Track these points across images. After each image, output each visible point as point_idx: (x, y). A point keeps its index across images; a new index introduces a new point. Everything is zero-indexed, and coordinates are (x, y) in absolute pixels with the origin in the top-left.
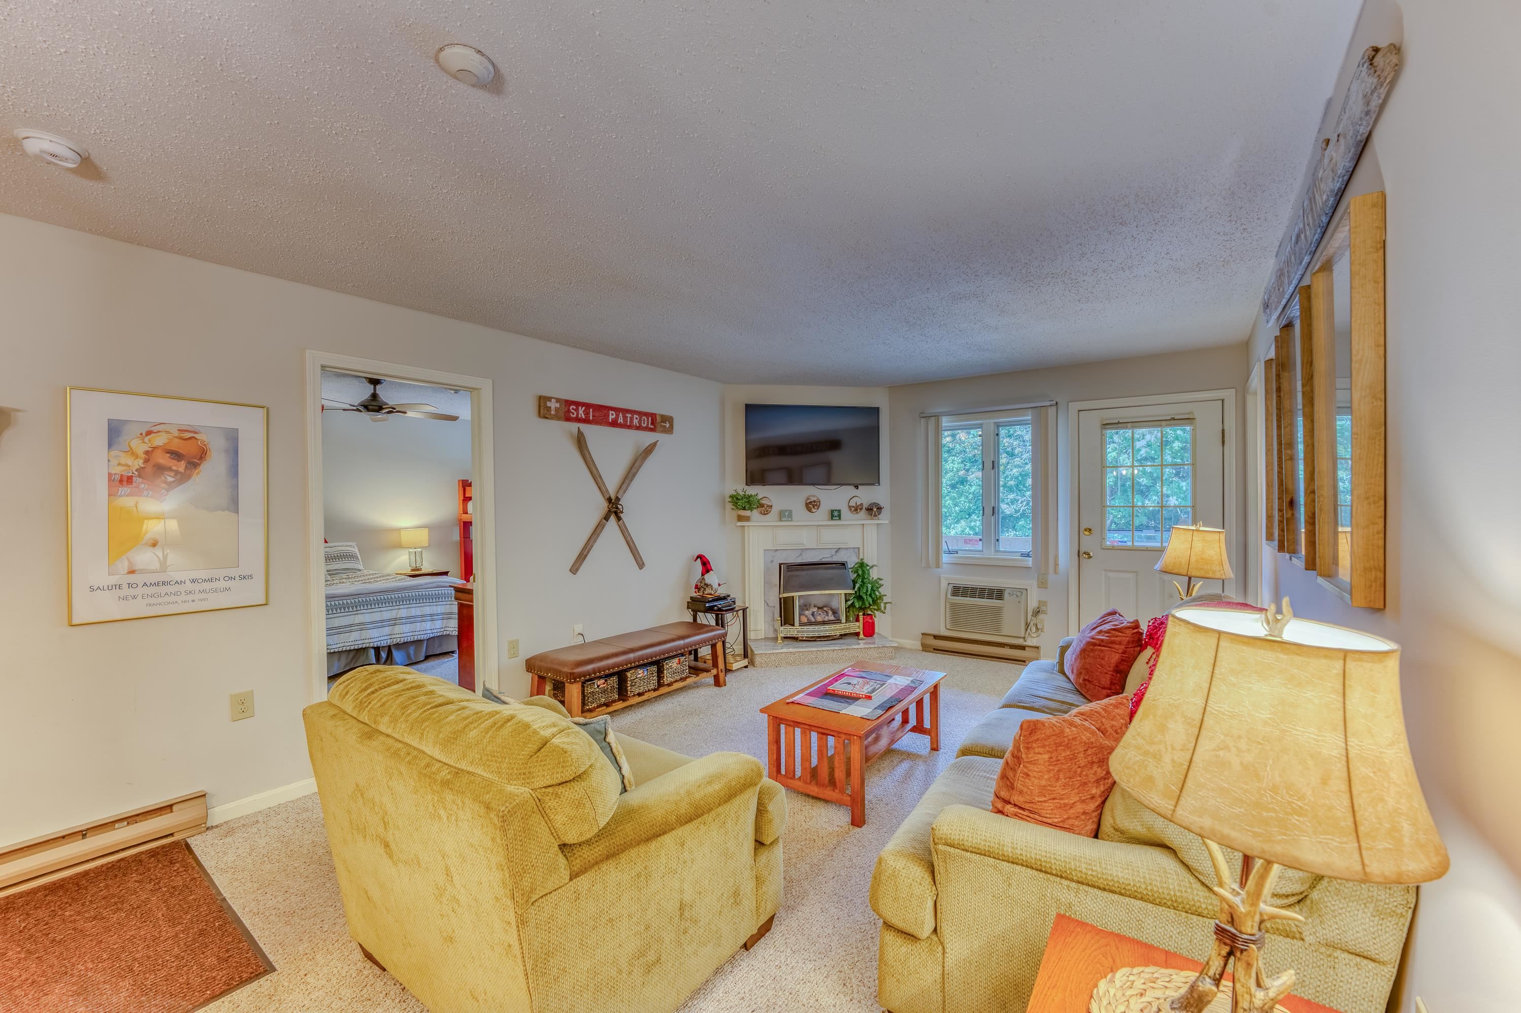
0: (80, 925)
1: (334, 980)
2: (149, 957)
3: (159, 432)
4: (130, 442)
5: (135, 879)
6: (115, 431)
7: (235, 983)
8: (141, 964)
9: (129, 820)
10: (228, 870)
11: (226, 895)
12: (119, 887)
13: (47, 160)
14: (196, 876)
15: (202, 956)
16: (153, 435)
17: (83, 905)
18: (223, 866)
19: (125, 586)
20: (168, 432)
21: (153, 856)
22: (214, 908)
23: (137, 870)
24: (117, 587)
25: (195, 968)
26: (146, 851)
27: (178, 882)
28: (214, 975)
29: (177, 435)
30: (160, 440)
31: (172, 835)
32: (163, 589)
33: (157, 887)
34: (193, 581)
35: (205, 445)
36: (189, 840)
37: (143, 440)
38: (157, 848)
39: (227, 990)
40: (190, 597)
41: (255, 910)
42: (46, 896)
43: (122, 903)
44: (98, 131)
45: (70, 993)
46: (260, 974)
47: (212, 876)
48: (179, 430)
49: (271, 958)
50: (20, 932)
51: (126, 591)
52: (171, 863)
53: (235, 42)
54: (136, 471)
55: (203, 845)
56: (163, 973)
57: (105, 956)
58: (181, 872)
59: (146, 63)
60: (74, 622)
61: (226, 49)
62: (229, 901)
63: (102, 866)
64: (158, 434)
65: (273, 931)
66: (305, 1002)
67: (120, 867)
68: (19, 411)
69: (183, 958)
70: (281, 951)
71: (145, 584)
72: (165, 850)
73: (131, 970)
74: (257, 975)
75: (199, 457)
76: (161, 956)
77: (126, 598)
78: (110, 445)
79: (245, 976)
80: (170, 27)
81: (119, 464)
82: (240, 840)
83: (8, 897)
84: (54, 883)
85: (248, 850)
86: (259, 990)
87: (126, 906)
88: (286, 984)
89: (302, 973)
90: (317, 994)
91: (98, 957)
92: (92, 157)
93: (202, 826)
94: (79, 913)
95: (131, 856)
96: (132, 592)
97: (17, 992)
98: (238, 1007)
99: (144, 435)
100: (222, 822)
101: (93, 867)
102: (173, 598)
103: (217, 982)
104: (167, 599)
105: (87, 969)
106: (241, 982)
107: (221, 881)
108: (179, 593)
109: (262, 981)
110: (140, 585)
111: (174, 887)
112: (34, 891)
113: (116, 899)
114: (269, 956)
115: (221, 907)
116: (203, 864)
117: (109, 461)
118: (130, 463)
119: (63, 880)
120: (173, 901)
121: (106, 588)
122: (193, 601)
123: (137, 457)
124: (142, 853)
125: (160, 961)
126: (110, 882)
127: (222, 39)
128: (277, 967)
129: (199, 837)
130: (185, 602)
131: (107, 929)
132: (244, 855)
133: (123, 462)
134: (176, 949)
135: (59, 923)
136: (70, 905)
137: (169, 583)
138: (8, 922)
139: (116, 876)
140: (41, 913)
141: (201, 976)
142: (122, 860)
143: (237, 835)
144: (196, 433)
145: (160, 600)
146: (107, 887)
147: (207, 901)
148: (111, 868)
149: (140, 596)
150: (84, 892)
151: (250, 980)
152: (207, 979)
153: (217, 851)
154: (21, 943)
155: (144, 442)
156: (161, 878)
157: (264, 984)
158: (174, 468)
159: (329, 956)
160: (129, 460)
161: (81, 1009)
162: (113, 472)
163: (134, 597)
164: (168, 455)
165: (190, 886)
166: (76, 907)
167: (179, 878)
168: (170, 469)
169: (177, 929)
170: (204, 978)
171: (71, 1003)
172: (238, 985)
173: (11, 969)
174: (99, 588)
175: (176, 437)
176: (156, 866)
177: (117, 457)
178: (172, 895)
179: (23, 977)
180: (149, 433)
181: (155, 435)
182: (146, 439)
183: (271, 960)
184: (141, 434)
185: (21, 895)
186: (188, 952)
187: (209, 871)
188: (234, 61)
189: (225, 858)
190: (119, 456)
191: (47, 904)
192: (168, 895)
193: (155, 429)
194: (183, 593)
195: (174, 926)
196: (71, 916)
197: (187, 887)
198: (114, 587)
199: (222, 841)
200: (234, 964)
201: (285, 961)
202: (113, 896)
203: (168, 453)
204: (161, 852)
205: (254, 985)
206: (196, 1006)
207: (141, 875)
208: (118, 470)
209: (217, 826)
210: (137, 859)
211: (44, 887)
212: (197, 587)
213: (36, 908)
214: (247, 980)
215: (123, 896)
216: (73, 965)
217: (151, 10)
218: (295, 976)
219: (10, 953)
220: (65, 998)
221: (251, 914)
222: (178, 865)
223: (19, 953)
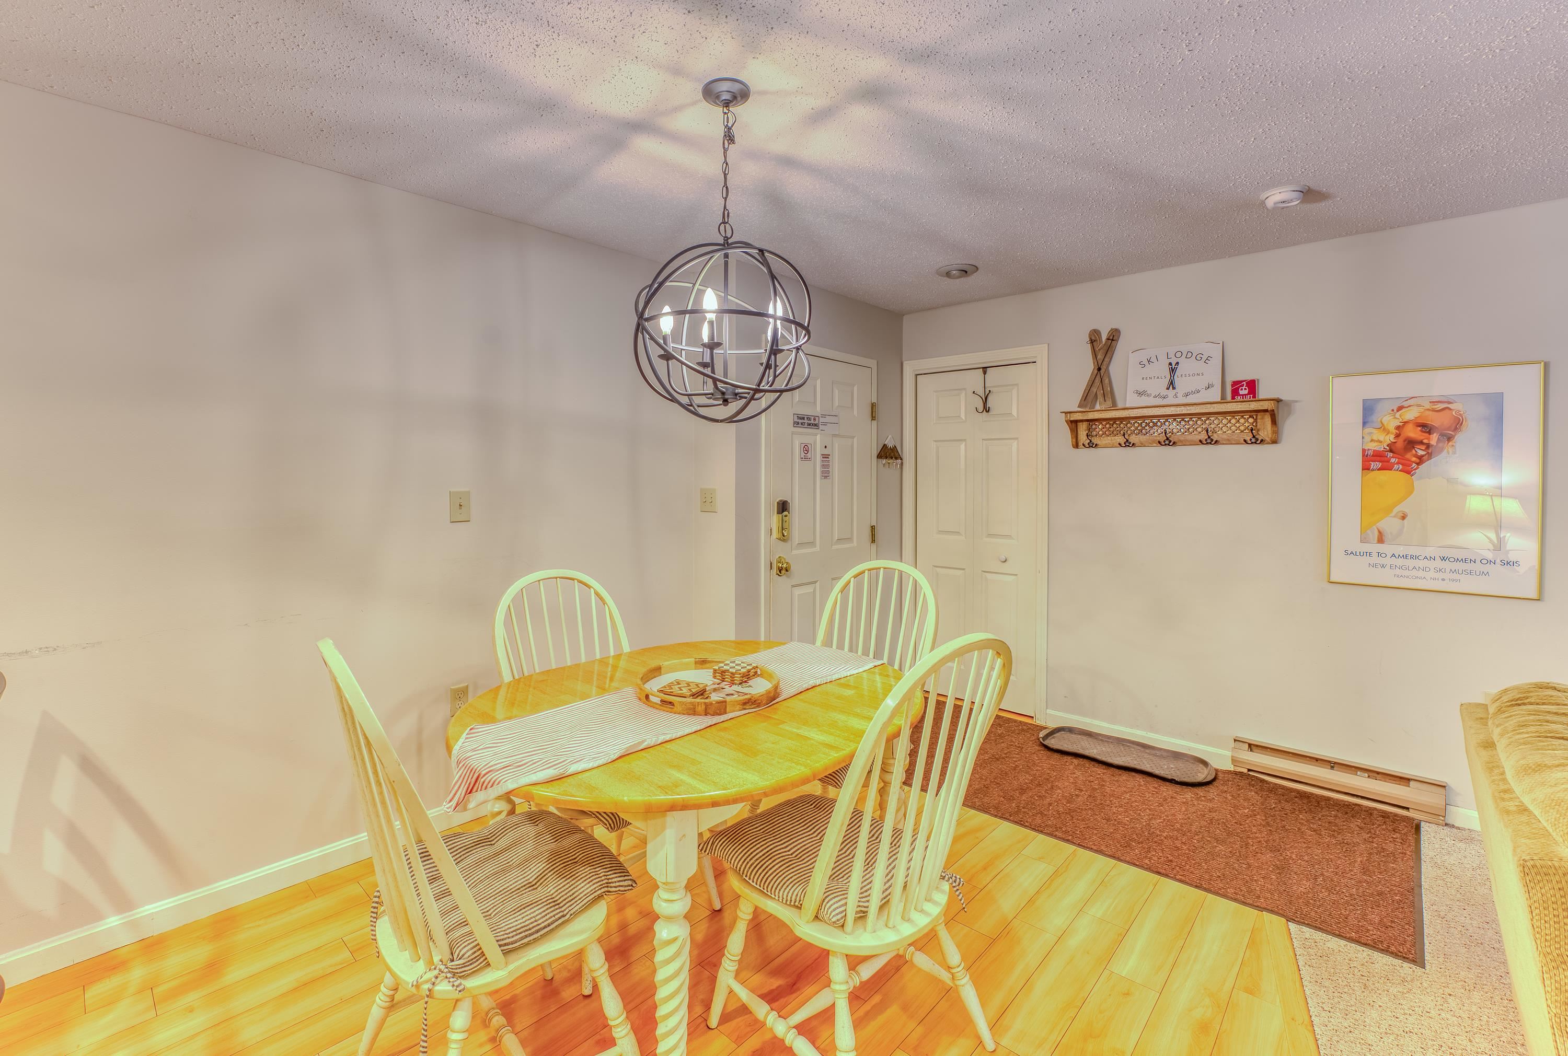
0: (1304, 828)
1: (1476, 1023)
2: (1332, 880)
3: (1409, 406)
4: (1382, 419)
5: (1359, 824)
6: (1369, 409)
7: (1380, 946)
8: (1324, 880)
9: (1371, 774)
10: (1442, 867)
11: (1425, 883)
12: (1344, 822)
13: (1282, 208)
14: (1408, 853)
15: (1370, 909)
16: (1404, 410)
17: (1313, 818)
18: (1439, 862)
19: (1375, 555)
20: (1419, 406)
21: (1383, 817)
22: (1405, 885)
23: (1364, 819)
24: (1368, 554)
25: (1359, 912)
26: (1381, 810)
27: (1390, 847)
28: (1369, 928)
29: (1428, 407)
30: (1410, 414)
31: (1408, 809)
32: (1410, 563)
33: (1371, 840)
34: (1443, 559)
35: (1460, 415)
36: (1423, 824)
37: (1395, 415)
38: (1391, 813)
39: (1372, 946)
40: (1440, 575)
41: (1442, 914)
42: (1296, 797)
43: (1339, 833)
44: (1303, 170)
45: (1274, 863)
46: (1407, 958)
47: (1422, 862)
48: (1430, 402)
49: (1427, 957)
50: (1270, 809)
51: (1375, 559)
52: (1394, 831)
53: (1347, 58)
54: (1388, 446)
55: (1433, 835)
56: (1334, 897)
57: (1306, 858)
58: (1398, 842)
59: (1301, 114)
60: (1332, 580)
61: (1344, 67)
62: (1423, 890)
63: (1342, 801)
64: (1409, 408)
65: (1448, 941)
66: (1432, 1012)
67: (1353, 809)
68: (1296, 401)
69: (1355, 899)
70: (1441, 960)
71: (1393, 555)
72: (1396, 818)
73: (1315, 879)
74: (1404, 957)
75: (1453, 428)
76: (1341, 886)
77: (1375, 566)
78: (1364, 423)
79: (1393, 948)
80: (1298, 83)
81: (1372, 440)
82: (1473, 852)
83: (1276, 784)
84: (1305, 793)
85: (1475, 865)
86: (1398, 968)
87: (1340, 838)
88: (1425, 985)
89: (1448, 991)
90: (1448, 1016)
91: (1302, 856)
92: (1312, 187)
93: (1441, 818)
94: (1308, 821)
95: (1366, 807)
96: (1381, 561)
97: (1250, 841)
98: (1372, 963)
99: (1395, 411)
100: (1467, 827)
101: (1335, 798)
102: (1421, 574)
103: (1367, 934)
104: (1414, 573)
105: (1291, 857)
106: (1387, 951)
107: (1426, 868)
108: (1428, 569)
109: (1406, 965)
110: (1389, 555)
111: (1384, 849)
112: (1291, 790)
113: (1336, 829)
114: (1426, 954)
115: (1412, 889)
116: (1422, 849)
117: (1363, 438)
118: (1382, 439)
119: (1312, 794)
120: (1376, 858)
121: (1358, 554)
122: (1443, 580)
123: (1388, 432)
124: (1375, 809)
125: (1338, 889)
126: (1340, 815)
127: (1336, 64)
128: (1428, 966)
129: (1434, 827)
130: (1435, 579)
131: (1318, 843)
132: (1468, 866)
133: (1375, 438)
134: (1354, 890)
135: (1293, 819)
136: (1306, 812)
137: (1417, 557)
138: (1268, 799)
139: (1347, 813)
140: (1288, 806)
141: (1359, 921)
142: (1359, 805)
143: (1473, 846)
144: (1449, 403)
145: (1406, 573)
146: (1336, 816)
147: (1404, 877)
148: (1346, 805)
149: (1388, 566)
150: (1320, 810)
151: (1396, 955)
152: (1362, 926)
153: (1443, 847)
154: (1267, 816)
155: (1395, 418)
156: (1378, 836)
157: (1407, 968)
158: (1425, 441)
159: (1488, 1003)
160: (1381, 436)
161: (1274, 877)
162: (1366, 448)
163: (1383, 566)
164: (1419, 428)
165: (1397, 856)
166: (1309, 816)
167: (1392, 845)
168: (1421, 443)
169: (1365, 877)
170: (1360, 924)
171: (1271, 869)
172: (1383, 950)
173: (1254, 826)
174: (1352, 553)
175: (1428, 410)
176: (1380, 825)
177: (1370, 433)
178: (1378, 853)
179: (1257, 835)
180: (1400, 408)
181: (1407, 409)
182: (1398, 415)
183: (1426, 958)
184: (1393, 410)
185: (1283, 787)
186: (1362, 899)
187: (1423, 857)
188: (1357, 70)
189: (1446, 857)
190: (1372, 433)
191: (1294, 803)
192: (1375, 851)
193: (1405, 404)
194: (1432, 570)
195: (1364, 873)
196: (1302, 819)
197: (1394, 856)
198: (1365, 553)
199: (1453, 842)
200: (1390, 934)
201: (1439, 970)
202: (1336, 825)
203: (1419, 426)
204: (1391, 818)
205: (1397, 962)
206: (1342, 936)
207: (1365, 824)
208: (1373, 446)
209: (1458, 828)
210: (1370, 812)
211: (1298, 791)
212: (1447, 565)
213: (1286, 801)
214: (1392, 953)
215: (1342, 829)
216: (1285, 849)
217: (1280, 83)
218: (1439, 987)
219: (1258, 817)
220: (1269, 863)
221: (1436, 914)
222: (1398, 835)
223: (1263, 820)
